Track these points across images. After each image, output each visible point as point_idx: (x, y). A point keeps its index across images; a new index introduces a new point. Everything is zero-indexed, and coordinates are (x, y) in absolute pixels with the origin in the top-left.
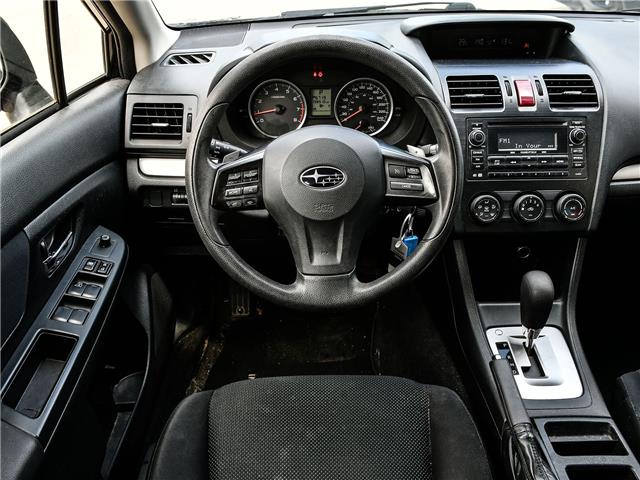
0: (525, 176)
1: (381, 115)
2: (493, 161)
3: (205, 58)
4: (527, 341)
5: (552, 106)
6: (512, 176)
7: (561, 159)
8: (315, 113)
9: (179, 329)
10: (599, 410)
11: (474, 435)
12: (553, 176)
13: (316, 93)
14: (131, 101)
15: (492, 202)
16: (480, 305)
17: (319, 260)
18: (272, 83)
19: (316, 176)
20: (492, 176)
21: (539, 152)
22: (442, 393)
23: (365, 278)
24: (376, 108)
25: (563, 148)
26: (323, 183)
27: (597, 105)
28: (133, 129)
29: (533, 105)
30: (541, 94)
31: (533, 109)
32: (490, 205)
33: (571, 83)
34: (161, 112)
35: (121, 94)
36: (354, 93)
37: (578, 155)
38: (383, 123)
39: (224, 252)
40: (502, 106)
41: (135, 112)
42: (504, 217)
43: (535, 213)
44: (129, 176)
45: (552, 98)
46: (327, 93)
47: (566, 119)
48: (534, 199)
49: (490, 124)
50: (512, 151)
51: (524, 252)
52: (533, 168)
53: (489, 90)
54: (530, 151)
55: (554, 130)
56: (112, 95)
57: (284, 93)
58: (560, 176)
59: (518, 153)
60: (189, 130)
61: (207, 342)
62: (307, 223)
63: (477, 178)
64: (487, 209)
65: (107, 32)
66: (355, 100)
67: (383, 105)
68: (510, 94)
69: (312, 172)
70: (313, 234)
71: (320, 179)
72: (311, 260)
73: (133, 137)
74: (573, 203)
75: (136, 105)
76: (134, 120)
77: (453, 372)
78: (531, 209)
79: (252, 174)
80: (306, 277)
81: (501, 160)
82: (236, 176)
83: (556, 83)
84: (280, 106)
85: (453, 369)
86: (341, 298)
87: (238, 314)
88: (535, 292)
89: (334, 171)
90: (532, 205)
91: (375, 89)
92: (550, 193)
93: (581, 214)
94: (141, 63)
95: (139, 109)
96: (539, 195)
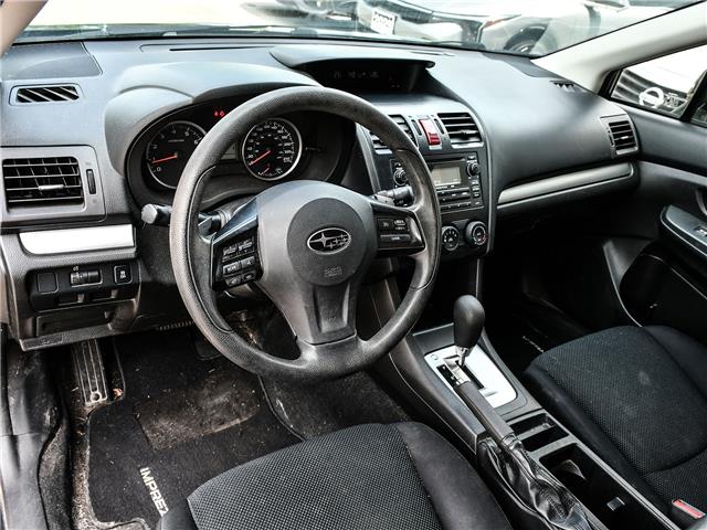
1: (289, 155)
3: (67, 93)
4: (460, 359)
7: (464, 191)
10: (531, 405)
12: (461, 207)
17: (327, 326)
19: (324, 239)
21: (449, 187)
24: (281, 148)
25: (465, 181)
26: (331, 246)
27: (481, 141)
28: (8, 195)
29: (438, 143)
30: (443, 132)
31: (440, 147)
34: (53, 170)
36: (259, 133)
37: (475, 186)
38: (291, 165)
41: (6, 172)
43: (454, 243)
45: (450, 137)
47: (462, 155)
48: (452, 230)
52: (447, 202)
54: (443, 186)
57: (184, 137)
58: (465, 206)
60: (93, 191)
66: (260, 140)
67: (288, 144)
68: (419, 133)
69: (319, 236)
70: (320, 301)
71: (328, 242)
74: (478, 230)
75: (4, 162)
76: (7, 183)
77: (391, 404)
78: (451, 239)
79: (247, 244)
82: (231, 250)
83: (447, 121)
85: (390, 402)
87: (93, 402)
89: (341, 233)
90: (452, 236)
91: (279, 129)
92: (461, 223)
96: (454, 226)
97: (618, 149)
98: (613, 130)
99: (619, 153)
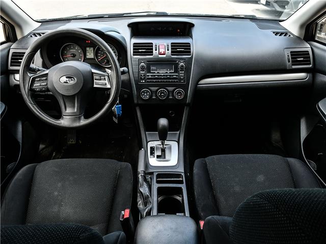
0: (161, 82)
2: (148, 76)
4: (162, 146)
5: (172, 55)
6: (156, 82)
7: (175, 75)
8: (87, 57)
9: (41, 146)
11: (130, 178)
12: (172, 82)
13: (88, 49)
14: (12, 51)
15: (147, 92)
16: (147, 133)
17: (69, 110)
18: (69, 45)
20: (148, 82)
21: (167, 73)
22: (124, 164)
23: (86, 117)
25: (176, 71)
26: (68, 82)
27: (190, 55)
28: (11, 62)
29: (165, 54)
30: (168, 50)
31: (165, 56)
32: (147, 93)
33: (181, 46)
35: (8, 49)
37: (182, 74)
39: (33, 107)
40: (152, 55)
41: (13, 56)
42: (154, 98)
43: (164, 96)
44: (10, 81)
45: (172, 52)
46: (92, 49)
47: (177, 60)
48: (164, 90)
49: (148, 61)
50: (156, 72)
51: (172, 113)
52: (164, 79)
53: (149, 49)
54: (163, 72)
55: (172, 64)
56: (4, 49)
57: (75, 49)
58: (175, 82)
59: (158, 73)
61: (54, 153)
62: (63, 96)
63: (142, 82)
64: (145, 94)
65: (4, 25)
68: (156, 50)
70: (66, 100)
72: (66, 110)
73: (11, 65)
74: (179, 93)
75: (13, 53)
76: (12, 59)
78: (163, 94)
79: (44, 78)
80: (64, 117)
81: (152, 76)
82: (38, 79)
83: (175, 46)
84: (73, 54)
86: (77, 124)
87: (70, 142)
88: (160, 126)
89: (72, 78)
92: (171, 89)
93: (182, 97)
94: (19, 36)
95: (14, 54)
96: (166, 89)
97: (293, 65)
98: (291, 55)
99: (294, 67)
